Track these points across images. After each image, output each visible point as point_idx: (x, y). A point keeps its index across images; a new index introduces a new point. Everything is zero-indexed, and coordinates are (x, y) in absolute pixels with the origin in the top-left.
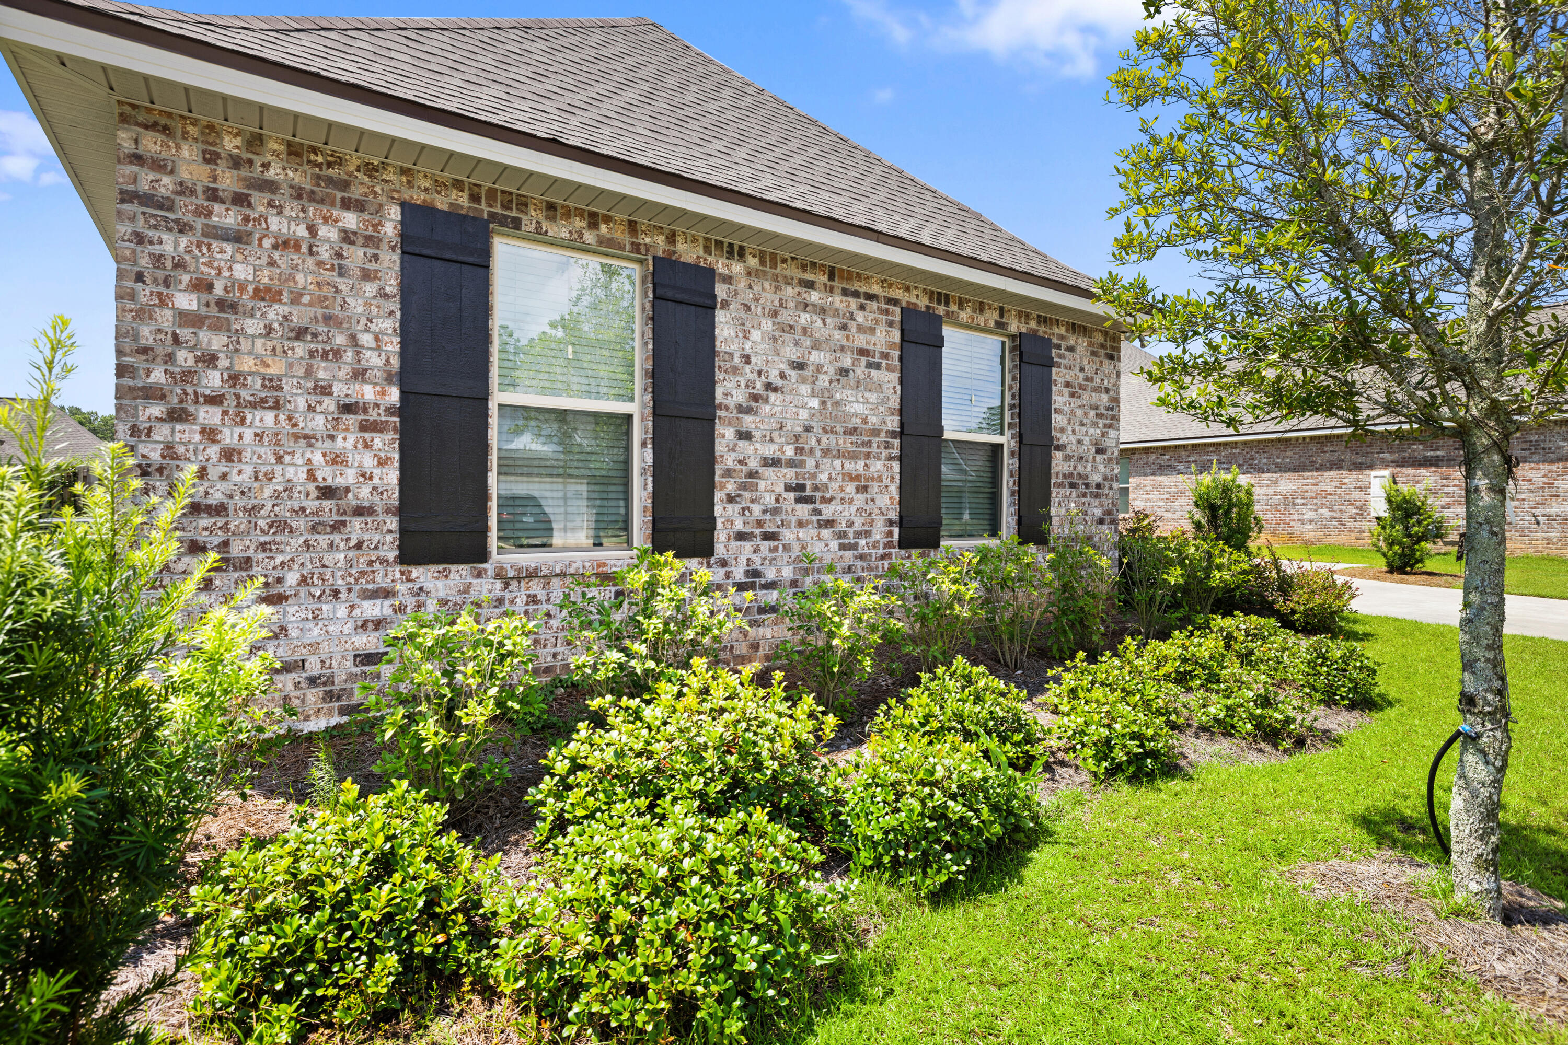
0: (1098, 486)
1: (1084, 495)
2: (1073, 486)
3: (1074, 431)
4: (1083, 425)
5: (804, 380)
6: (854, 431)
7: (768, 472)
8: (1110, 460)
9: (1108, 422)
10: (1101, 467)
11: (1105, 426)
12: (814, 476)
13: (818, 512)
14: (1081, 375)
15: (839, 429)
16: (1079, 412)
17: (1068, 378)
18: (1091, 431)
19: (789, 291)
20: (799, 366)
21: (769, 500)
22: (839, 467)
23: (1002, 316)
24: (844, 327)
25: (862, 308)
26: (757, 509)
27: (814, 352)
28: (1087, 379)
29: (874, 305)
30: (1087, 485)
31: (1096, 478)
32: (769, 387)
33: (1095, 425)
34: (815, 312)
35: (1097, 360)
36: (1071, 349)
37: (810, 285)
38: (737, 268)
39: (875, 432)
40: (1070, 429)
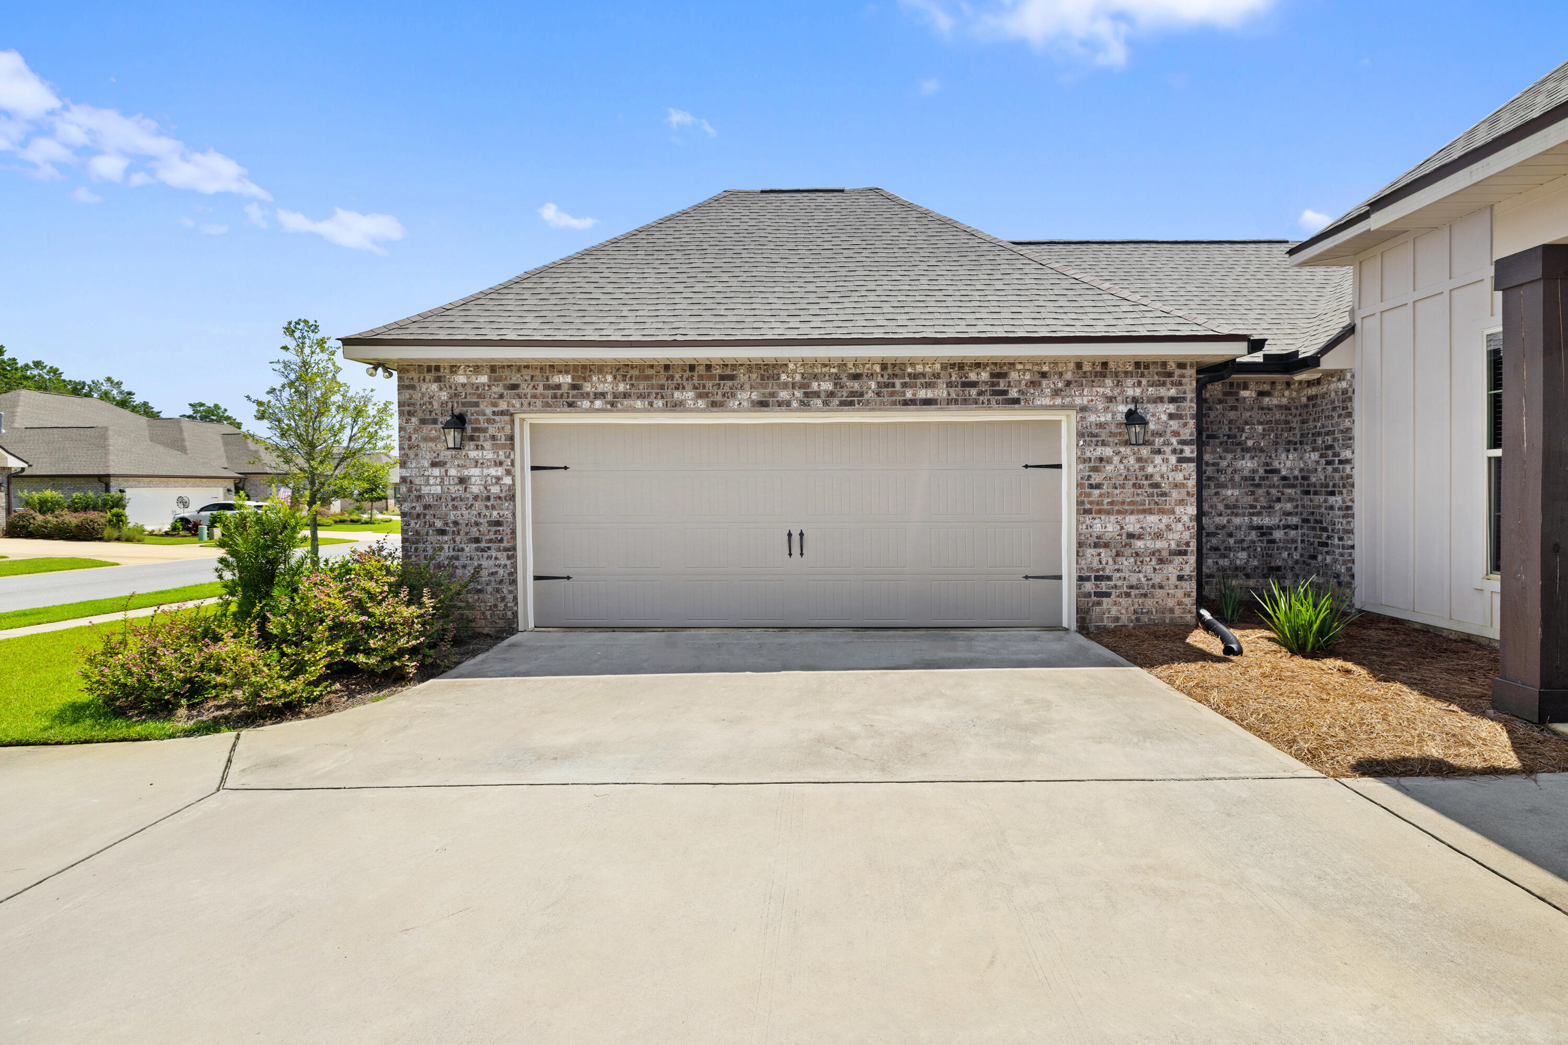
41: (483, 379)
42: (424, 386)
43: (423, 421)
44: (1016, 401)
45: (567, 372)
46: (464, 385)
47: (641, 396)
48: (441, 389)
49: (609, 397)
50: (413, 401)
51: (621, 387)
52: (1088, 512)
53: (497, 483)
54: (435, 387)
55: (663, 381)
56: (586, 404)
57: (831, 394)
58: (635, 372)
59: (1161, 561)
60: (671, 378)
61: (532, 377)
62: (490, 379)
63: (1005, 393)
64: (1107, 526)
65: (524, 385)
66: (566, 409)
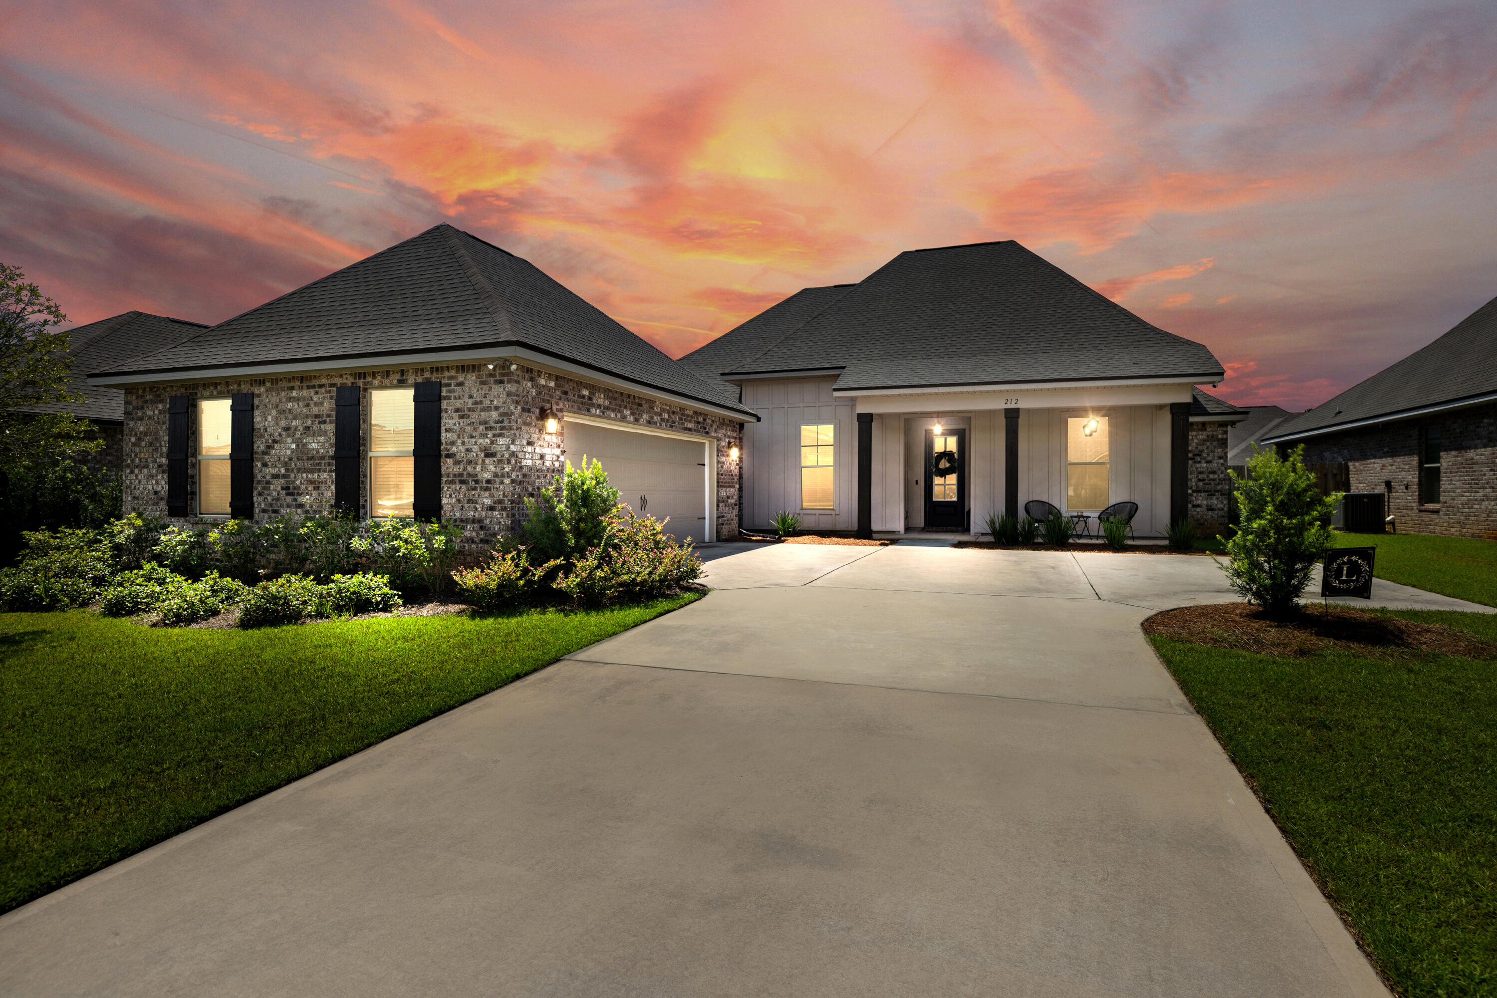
0: (488, 482)
1: (475, 489)
2: (462, 482)
3: (463, 443)
4: (472, 437)
5: (288, 436)
6: (312, 458)
7: (275, 481)
8: (500, 461)
9: (498, 432)
10: (492, 468)
11: (494, 436)
12: (294, 482)
13: (295, 500)
14: (470, 402)
15: (305, 458)
16: (468, 428)
17: (458, 405)
18: (481, 441)
19: (283, 394)
20: (287, 429)
21: (275, 494)
22: (305, 477)
23: (402, 375)
24: (308, 405)
25: (317, 393)
26: (269, 498)
27: (294, 421)
28: (476, 403)
29: (323, 390)
30: (477, 482)
31: (487, 476)
32: (275, 441)
33: (484, 436)
34: (294, 401)
35: (485, 387)
36: (461, 384)
37: (292, 388)
38: (262, 389)
39: (323, 458)
40: (459, 442)
41: (552, 384)
42: (525, 383)
43: (523, 410)
44: (707, 433)
45: (587, 388)
46: (543, 386)
47: (613, 410)
48: (533, 387)
49: (602, 408)
50: (519, 393)
51: (607, 403)
52: (721, 486)
53: (557, 460)
54: (529, 384)
55: (620, 403)
56: (593, 411)
57: (668, 421)
58: (611, 394)
59: (733, 509)
60: (623, 401)
61: (573, 388)
62: (555, 384)
63: (705, 428)
64: (723, 493)
65: (570, 393)
66: (586, 413)
